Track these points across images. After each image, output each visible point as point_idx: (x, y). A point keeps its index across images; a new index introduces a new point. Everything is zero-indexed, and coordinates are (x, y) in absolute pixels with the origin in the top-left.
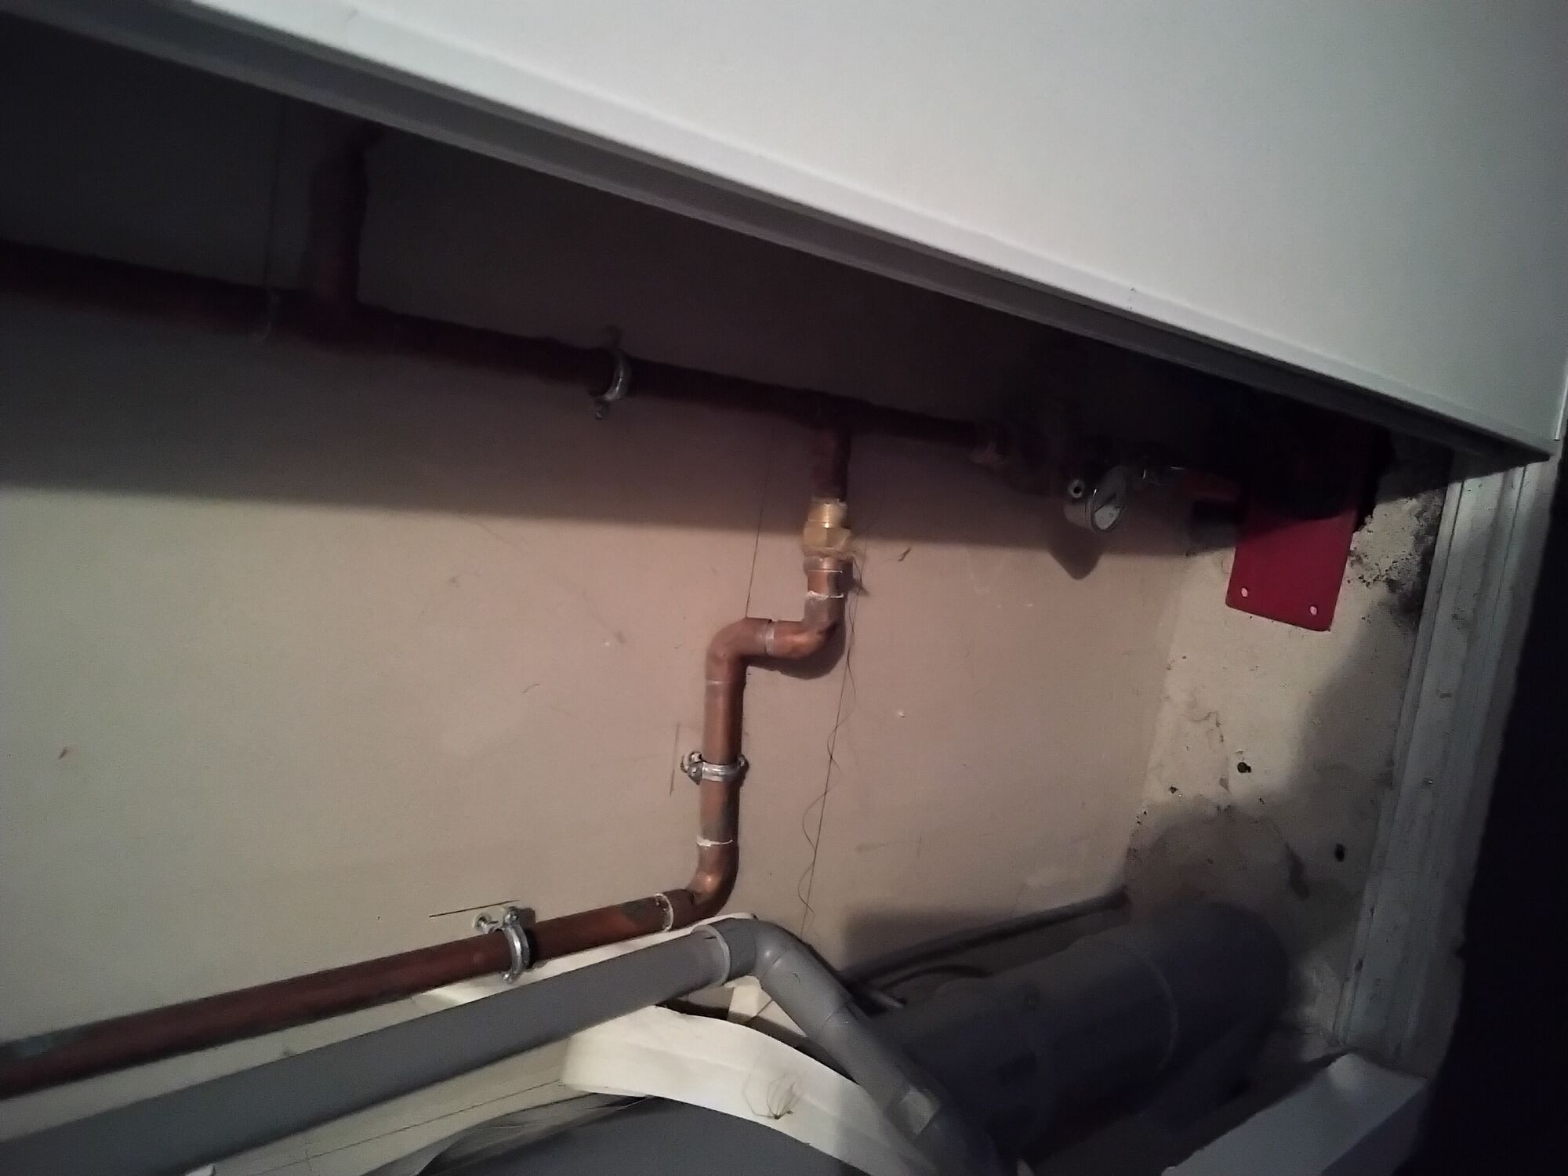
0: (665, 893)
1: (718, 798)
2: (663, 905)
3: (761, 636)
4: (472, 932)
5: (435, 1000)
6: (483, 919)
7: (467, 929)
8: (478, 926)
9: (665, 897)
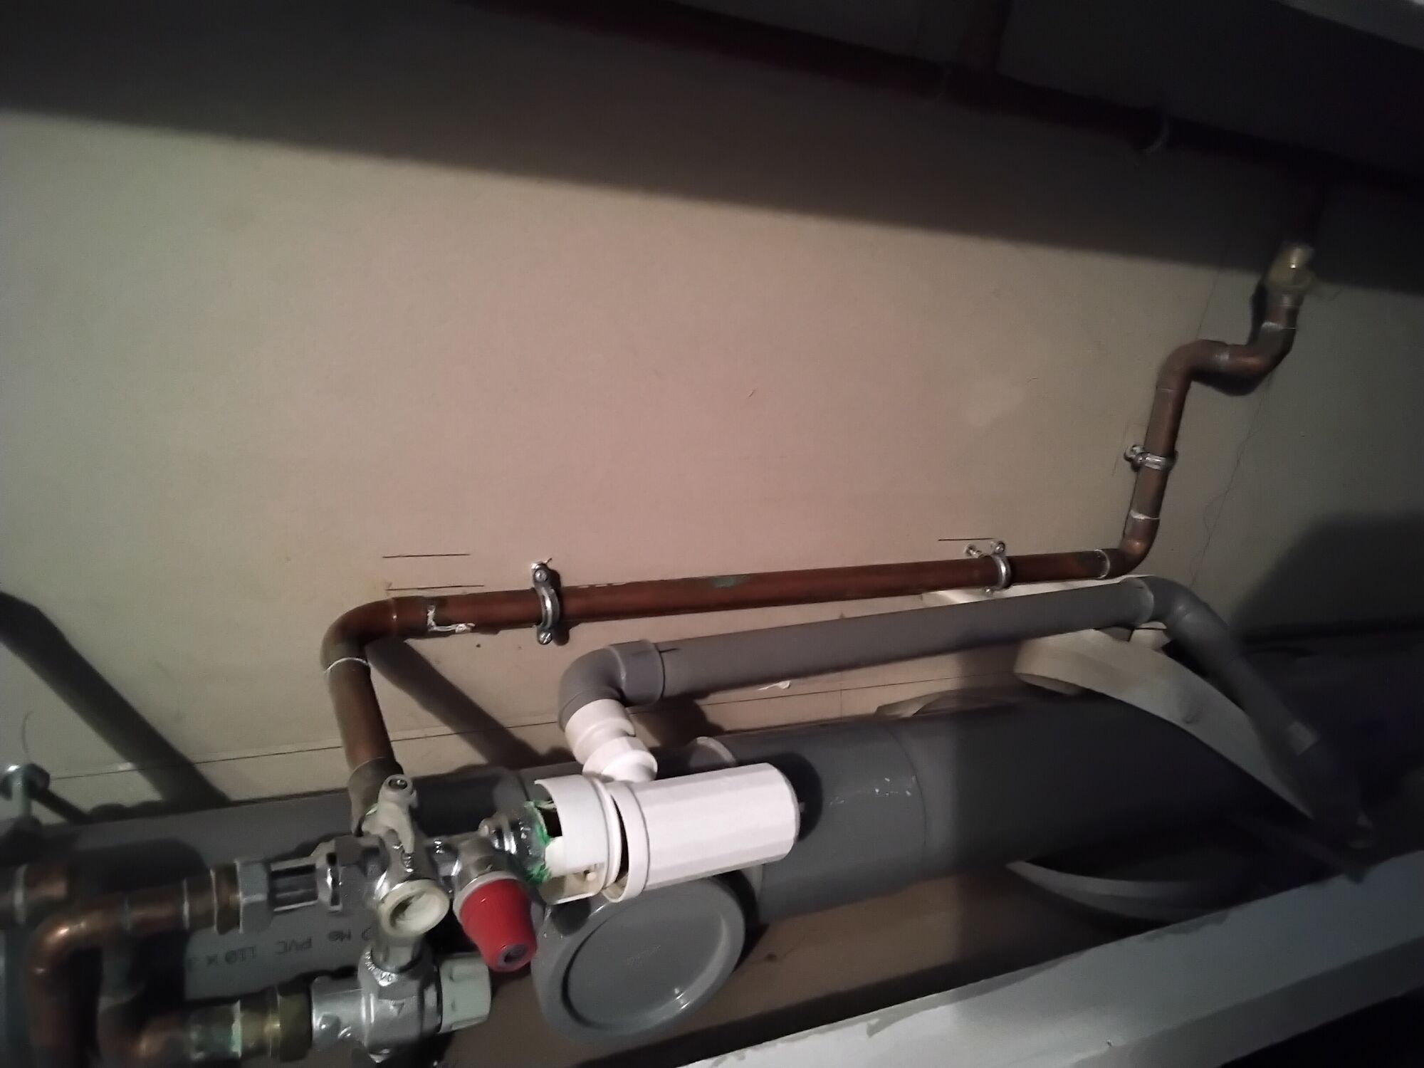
0: (1102, 550)
1: (1153, 483)
2: (1103, 558)
3: (1216, 356)
4: (963, 556)
5: (940, 598)
6: (971, 548)
7: (958, 552)
8: (968, 552)
9: (1103, 553)
